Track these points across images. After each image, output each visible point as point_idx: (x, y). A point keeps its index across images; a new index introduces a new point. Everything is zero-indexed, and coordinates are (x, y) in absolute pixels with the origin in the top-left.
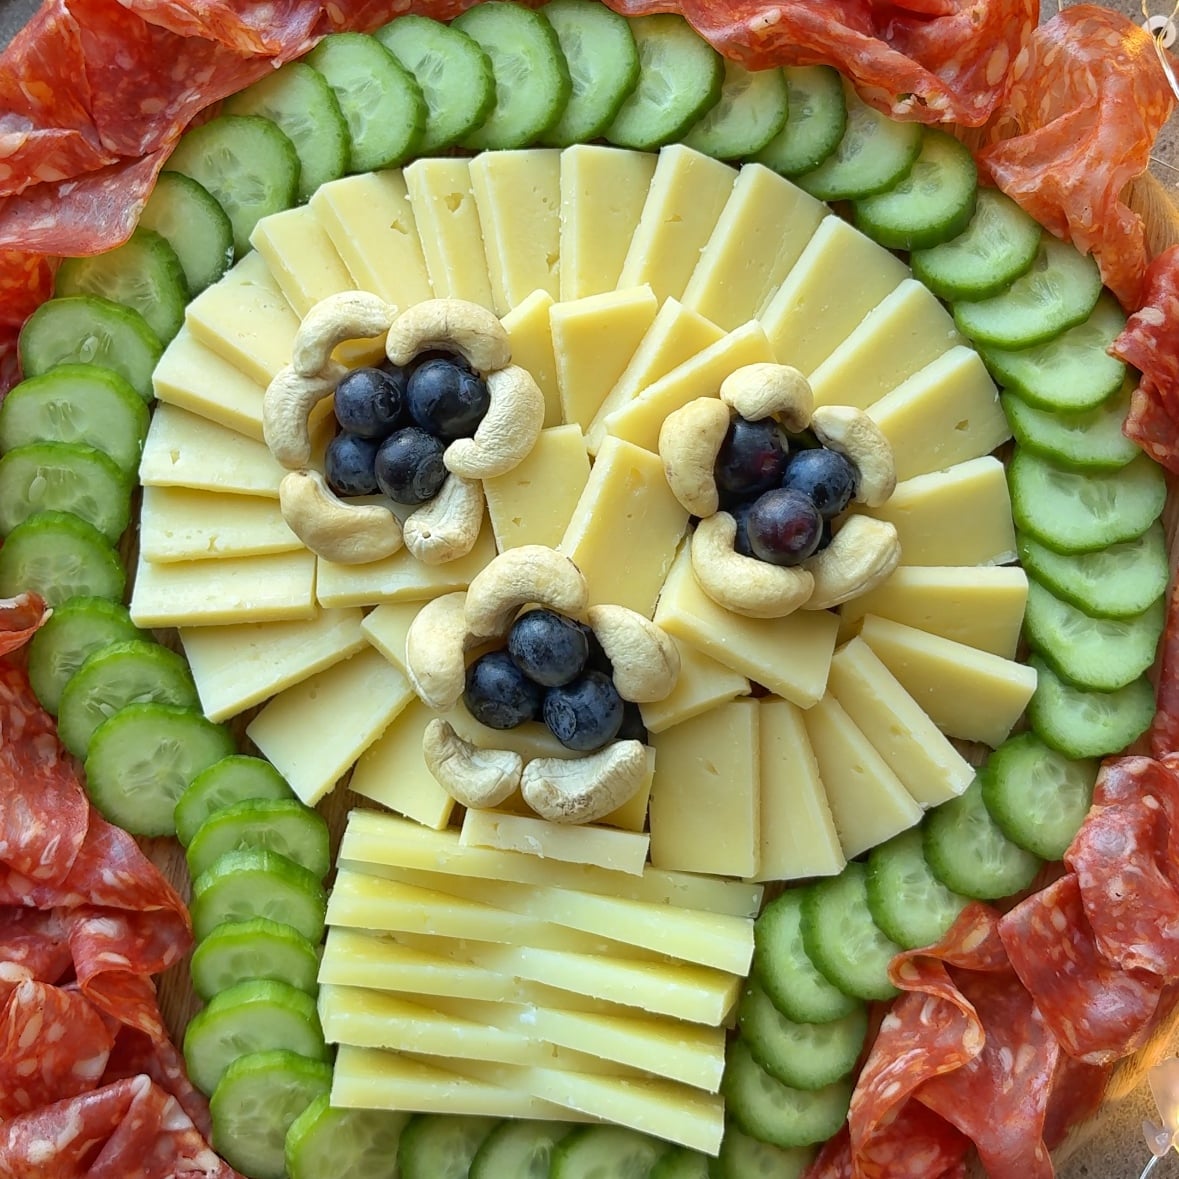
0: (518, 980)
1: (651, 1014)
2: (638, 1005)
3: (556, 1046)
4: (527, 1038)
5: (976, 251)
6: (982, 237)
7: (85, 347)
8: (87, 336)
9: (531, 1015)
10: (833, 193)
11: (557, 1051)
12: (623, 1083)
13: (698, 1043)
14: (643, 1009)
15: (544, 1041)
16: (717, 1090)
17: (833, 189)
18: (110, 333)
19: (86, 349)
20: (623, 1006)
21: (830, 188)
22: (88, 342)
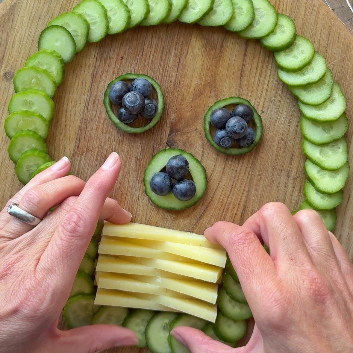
0: (156, 269)
1: (195, 279)
2: (192, 276)
3: (167, 289)
4: (158, 287)
5: (295, 57)
6: (296, 53)
7: (32, 82)
8: (33, 79)
9: (160, 280)
10: (251, 37)
11: (167, 291)
12: (187, 300)
13: (209, 289)
14: (193, 278)
15: (163, 288)
16: (215, 303)
17: (251, 36)
18: (39, 77)
19: (33, 82)
20: (187, 277)
21: (250, 35)
22: (33, 80)
